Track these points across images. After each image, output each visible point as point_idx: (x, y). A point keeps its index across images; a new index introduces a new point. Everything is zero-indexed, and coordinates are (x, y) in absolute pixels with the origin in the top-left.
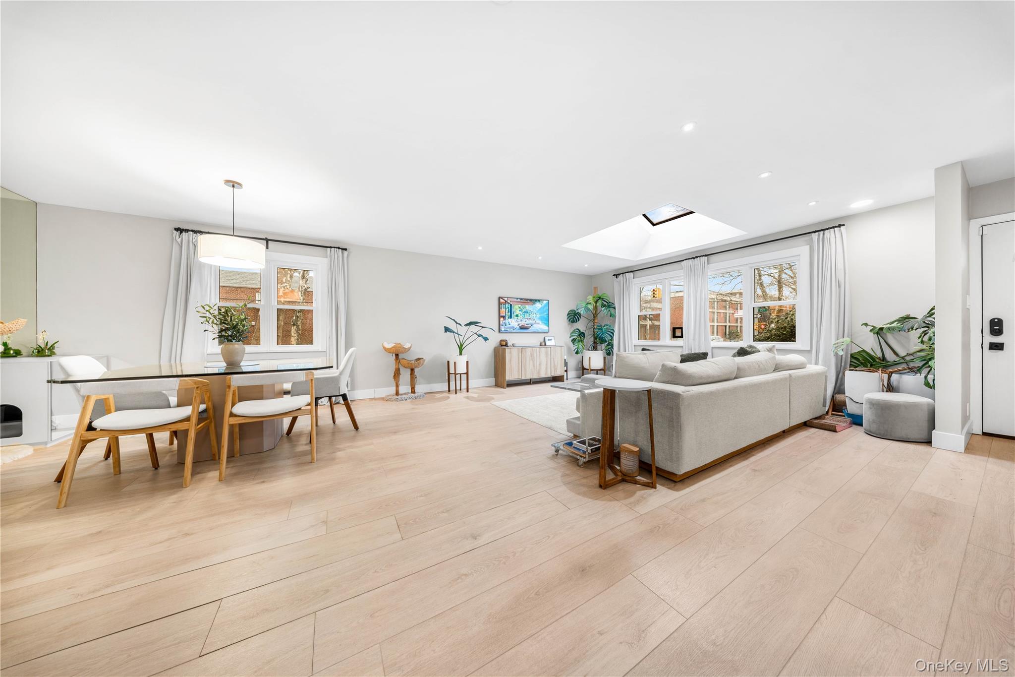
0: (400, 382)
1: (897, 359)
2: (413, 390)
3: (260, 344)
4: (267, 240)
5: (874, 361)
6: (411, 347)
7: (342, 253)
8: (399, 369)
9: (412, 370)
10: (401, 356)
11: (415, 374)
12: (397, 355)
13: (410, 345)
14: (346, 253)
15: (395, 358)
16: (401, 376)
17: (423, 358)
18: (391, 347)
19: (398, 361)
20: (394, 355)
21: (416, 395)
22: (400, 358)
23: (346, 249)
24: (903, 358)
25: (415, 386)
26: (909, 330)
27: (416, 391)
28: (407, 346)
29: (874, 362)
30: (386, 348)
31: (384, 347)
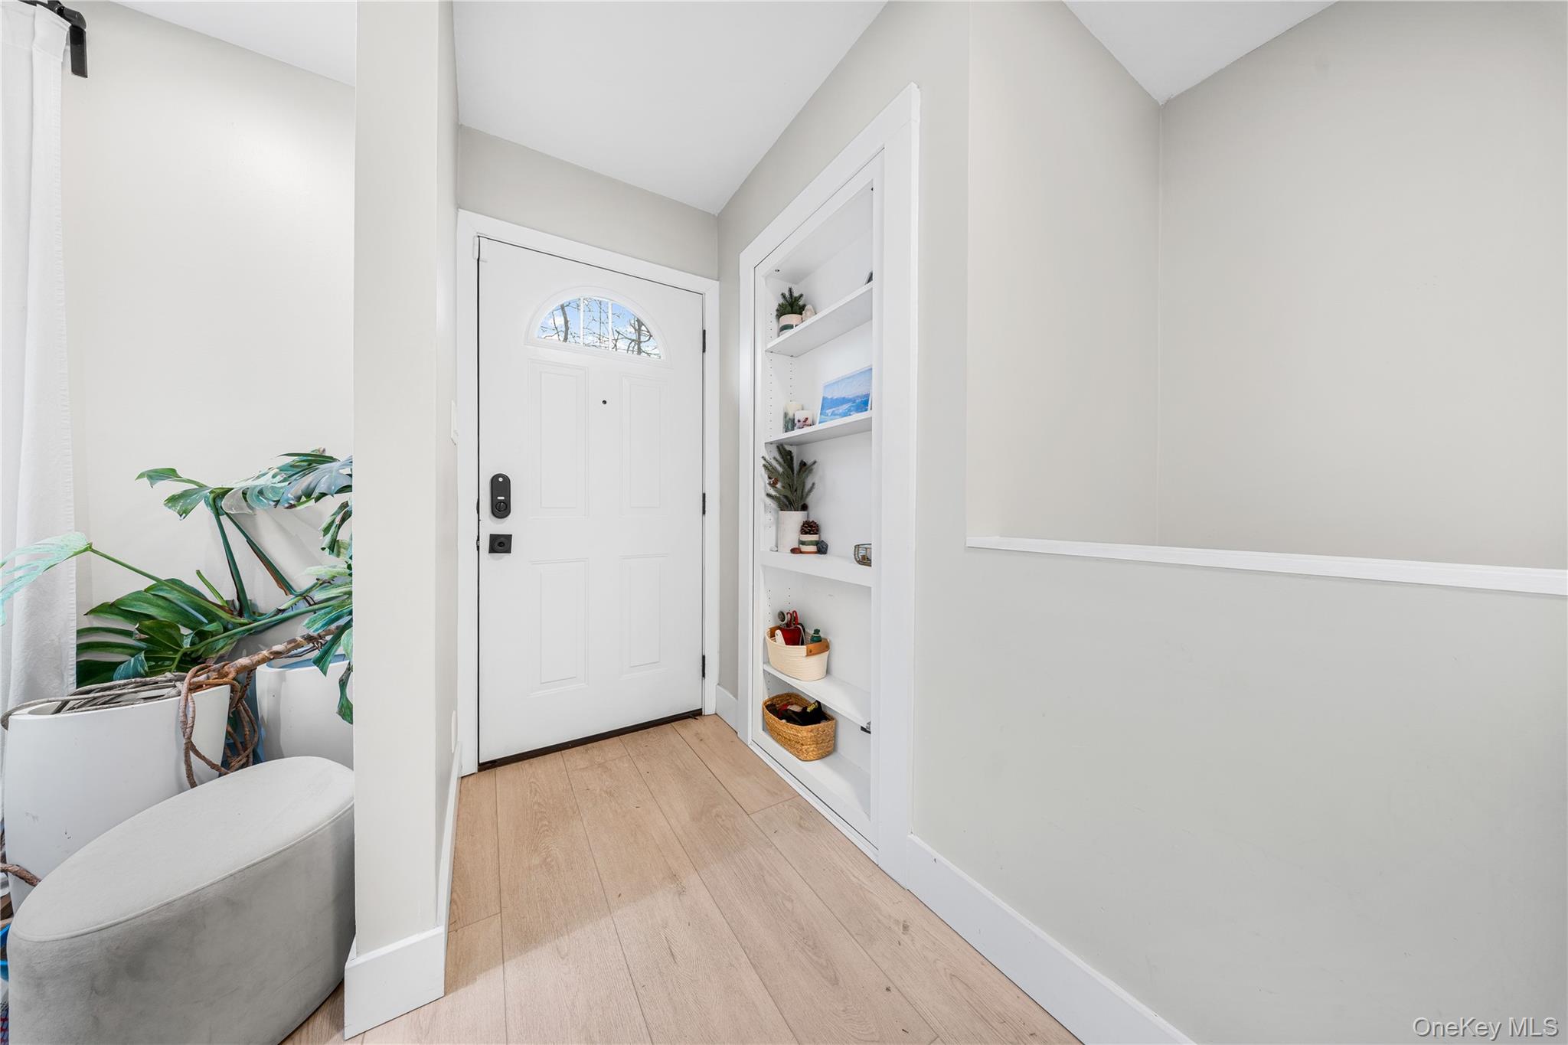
1: (285, 601)
5: (212, 617)
24: (304, 596)
26: (300, 498)
29: (211, 621)
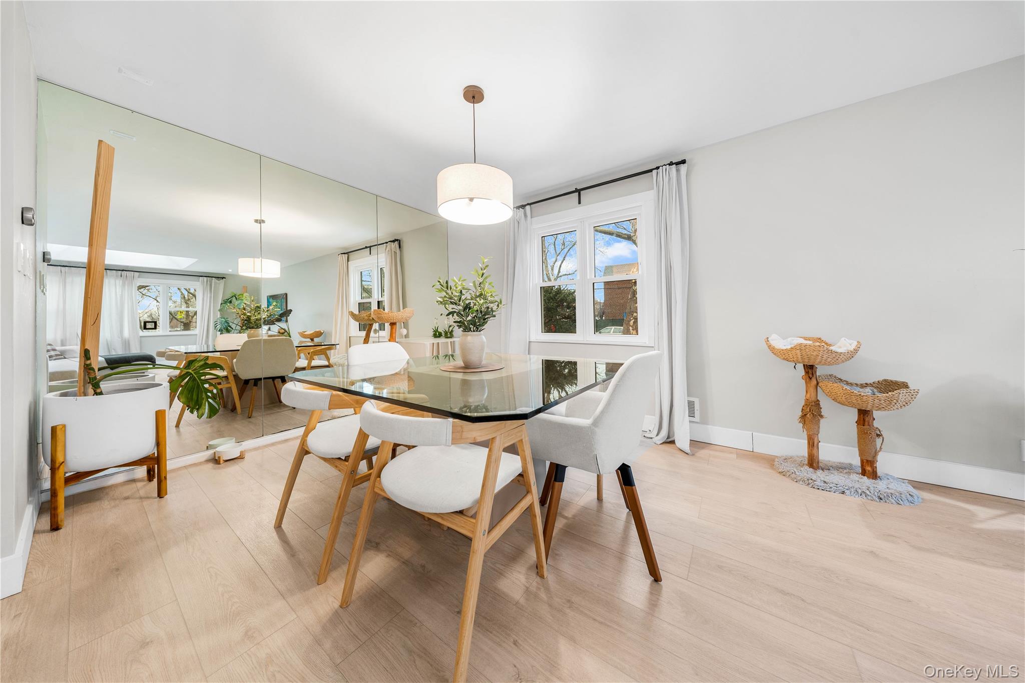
0: (821, 436)
2: (868, 468)
3: (576, 333)
4: (578, 191)
6: (856, 351)
7: (678, 171)
8: (817, 404)
9: (864, 416)
10: (820, 371)
11: (876, 424)
12: (810, 369)
13: (855, 343)
14: (683, 168)
15: (803, 373)
16: (822, 421)
17: (905, 385)
18: (789, 347)
19: (814, 382)
20: (800, 367)
21: (881, 485)
22: (818, 374)
23: (684, 162)
25: (876, 454)
27: (879, 473)
28: (843, 346)
30: (774, 348)
31: (770, 346)
